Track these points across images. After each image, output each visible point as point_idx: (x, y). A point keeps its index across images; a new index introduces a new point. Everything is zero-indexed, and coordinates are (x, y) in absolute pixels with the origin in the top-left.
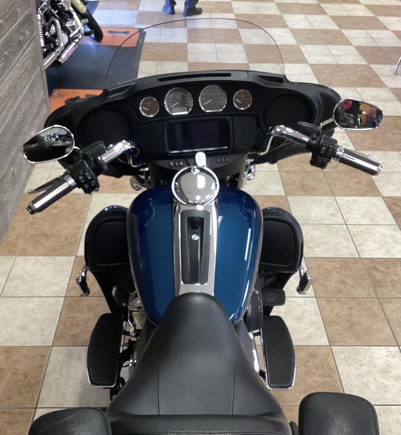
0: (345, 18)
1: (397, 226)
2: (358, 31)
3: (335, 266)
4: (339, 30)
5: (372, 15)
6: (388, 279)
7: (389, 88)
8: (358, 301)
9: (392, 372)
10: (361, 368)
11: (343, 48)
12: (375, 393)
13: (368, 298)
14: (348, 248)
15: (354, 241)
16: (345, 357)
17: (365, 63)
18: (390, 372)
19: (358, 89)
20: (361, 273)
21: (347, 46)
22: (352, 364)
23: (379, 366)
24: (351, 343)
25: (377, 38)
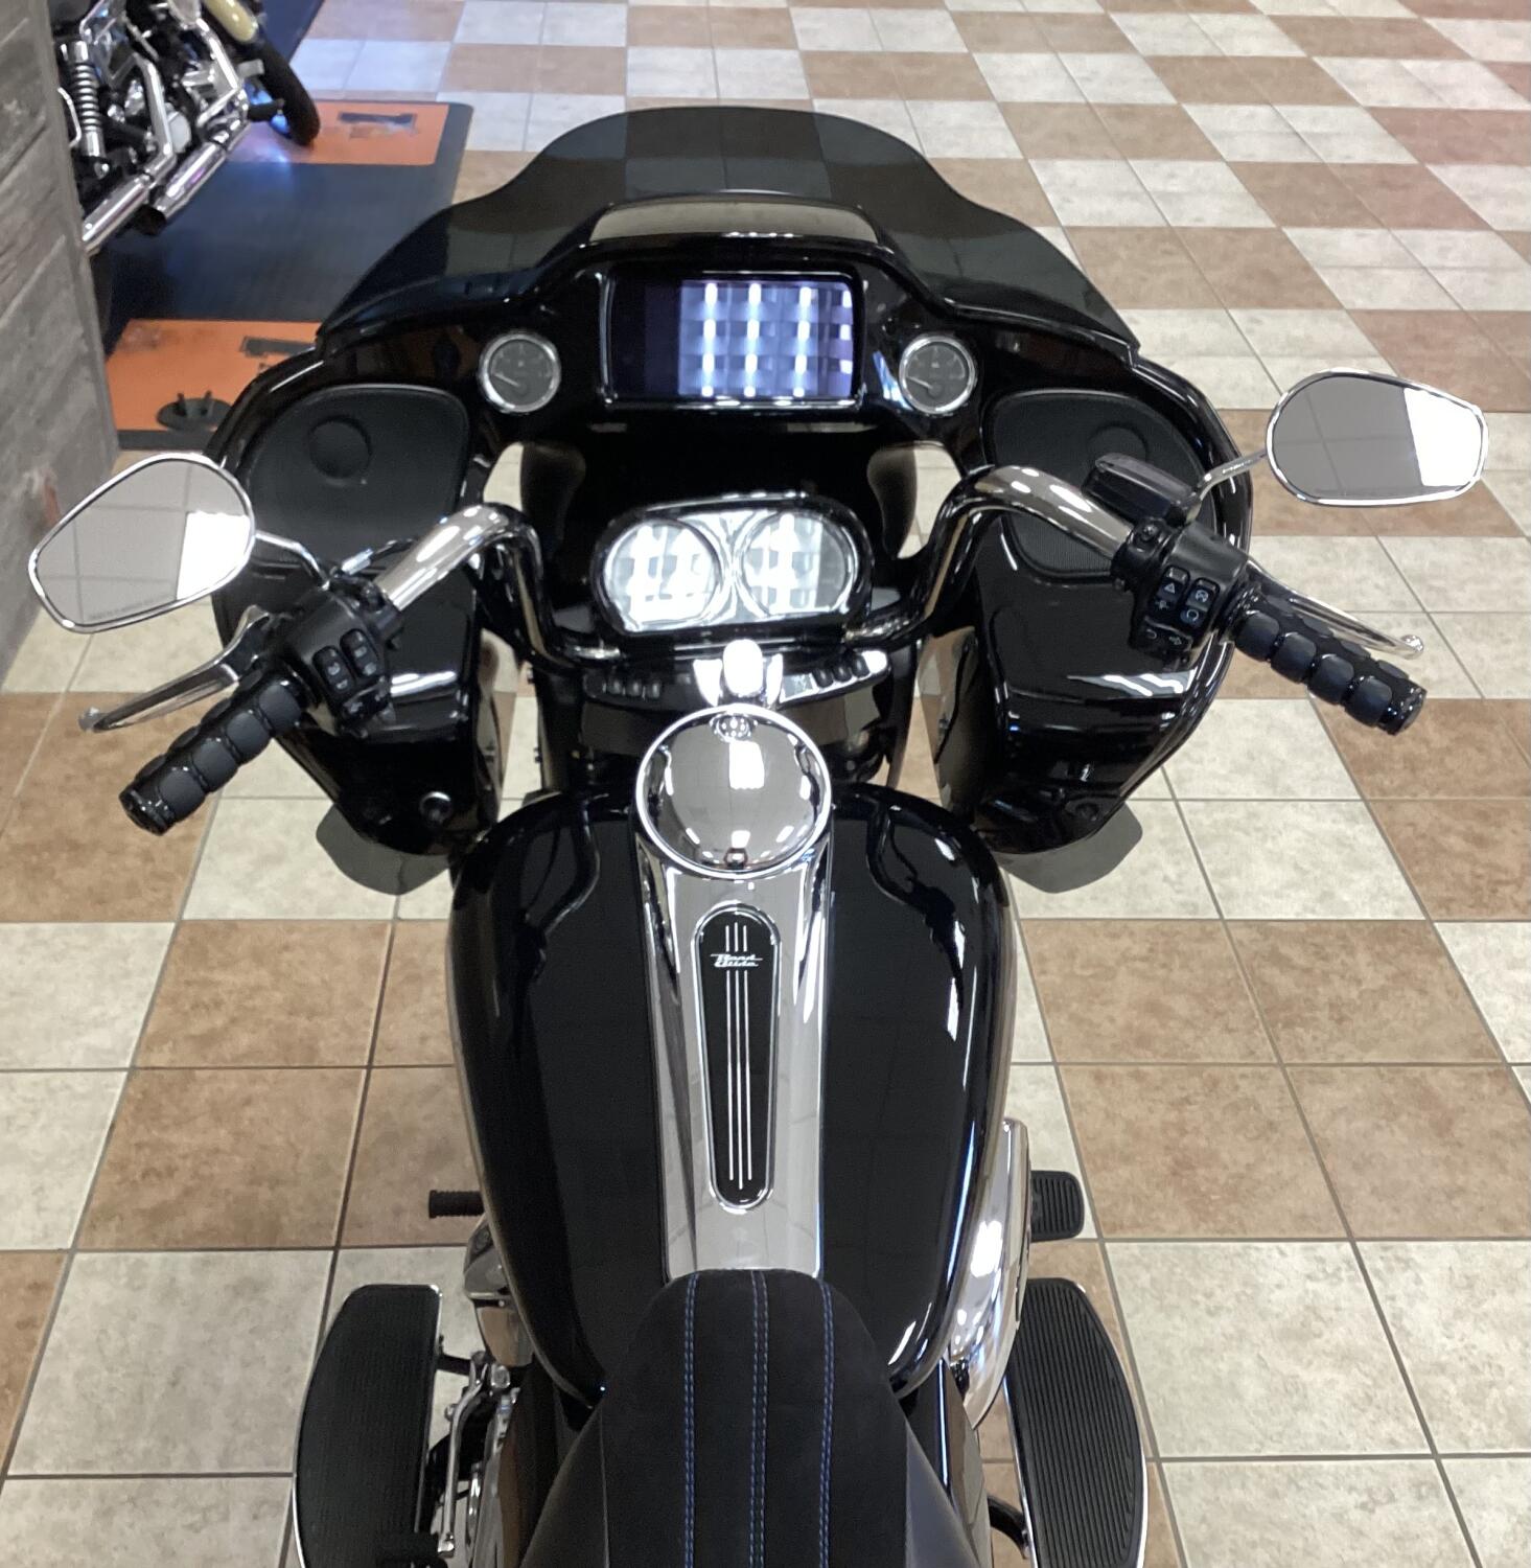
0: (1196, 63)
1: (1361, 805)
2: (1245, 110)
3: (1128, 949)
4: (1178, 108)
5: (1298, 53)
6: (1324, 994)
7: (1349, 312)
8: (1210, 1075)
9: (1326, 1335)
10: (1211, 1320)
11: (1189, 168)
12: (1257, 1413)
13: (1246, 1065)
14: (1180, 884)
15: (1203, 859)
16: (1153, 1280)
17: (1264, 222)
18: (1319, 1336)
19: (1234, 313)
20: (1222, 975)
21: (1201, 165)
22: (1178, 1307)
23: (1277, 1316)
24: (1179, 1232)
25: (1313, 136)
